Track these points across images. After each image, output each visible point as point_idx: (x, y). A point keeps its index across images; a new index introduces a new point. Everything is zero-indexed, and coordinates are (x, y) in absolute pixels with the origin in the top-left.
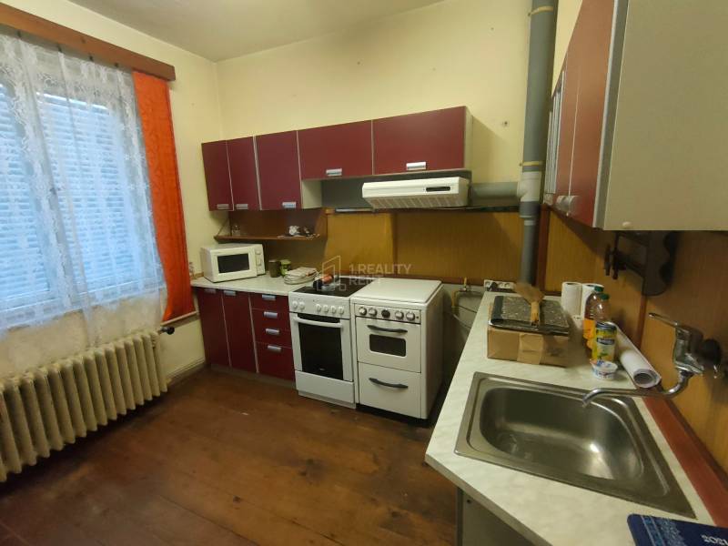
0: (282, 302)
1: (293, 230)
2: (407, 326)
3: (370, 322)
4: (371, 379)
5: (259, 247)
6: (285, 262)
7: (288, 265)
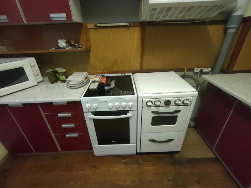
0: (75, 106)
1: (62, 43)
2: (181, 108)
3: (154, 109)
4: (150, 140)
5: (32, 60)
6: (60, 70)
7: (64, 73)
